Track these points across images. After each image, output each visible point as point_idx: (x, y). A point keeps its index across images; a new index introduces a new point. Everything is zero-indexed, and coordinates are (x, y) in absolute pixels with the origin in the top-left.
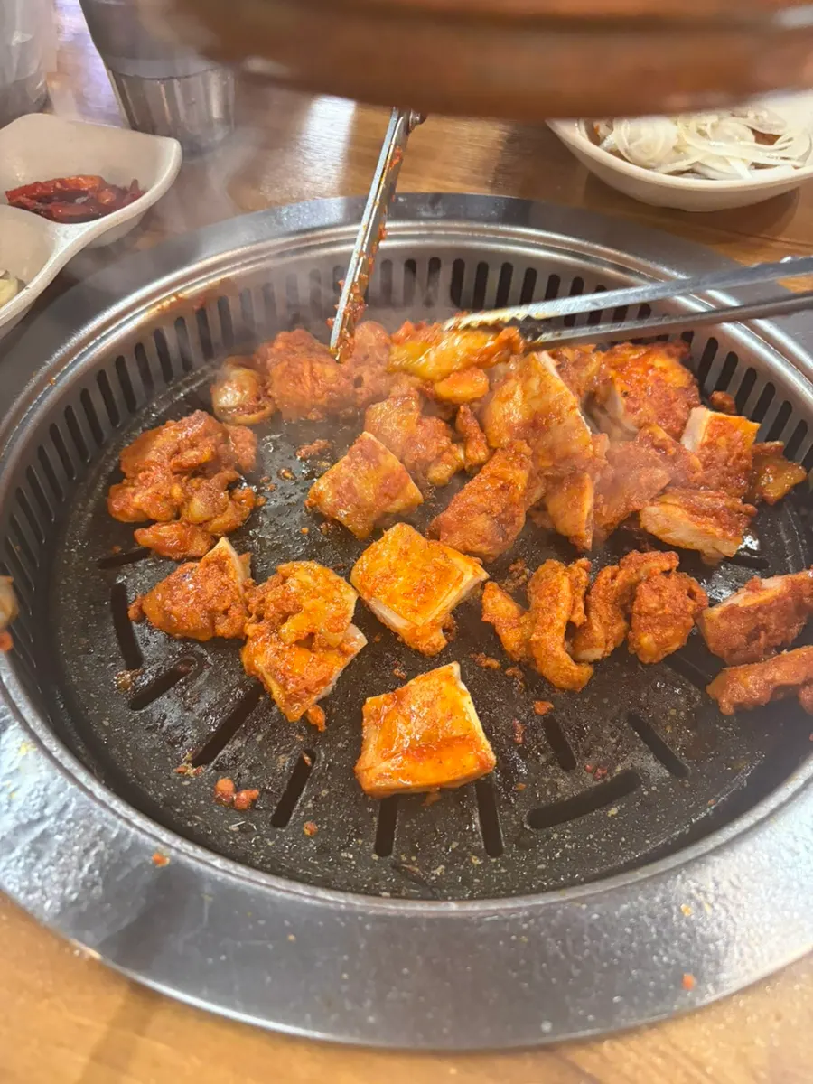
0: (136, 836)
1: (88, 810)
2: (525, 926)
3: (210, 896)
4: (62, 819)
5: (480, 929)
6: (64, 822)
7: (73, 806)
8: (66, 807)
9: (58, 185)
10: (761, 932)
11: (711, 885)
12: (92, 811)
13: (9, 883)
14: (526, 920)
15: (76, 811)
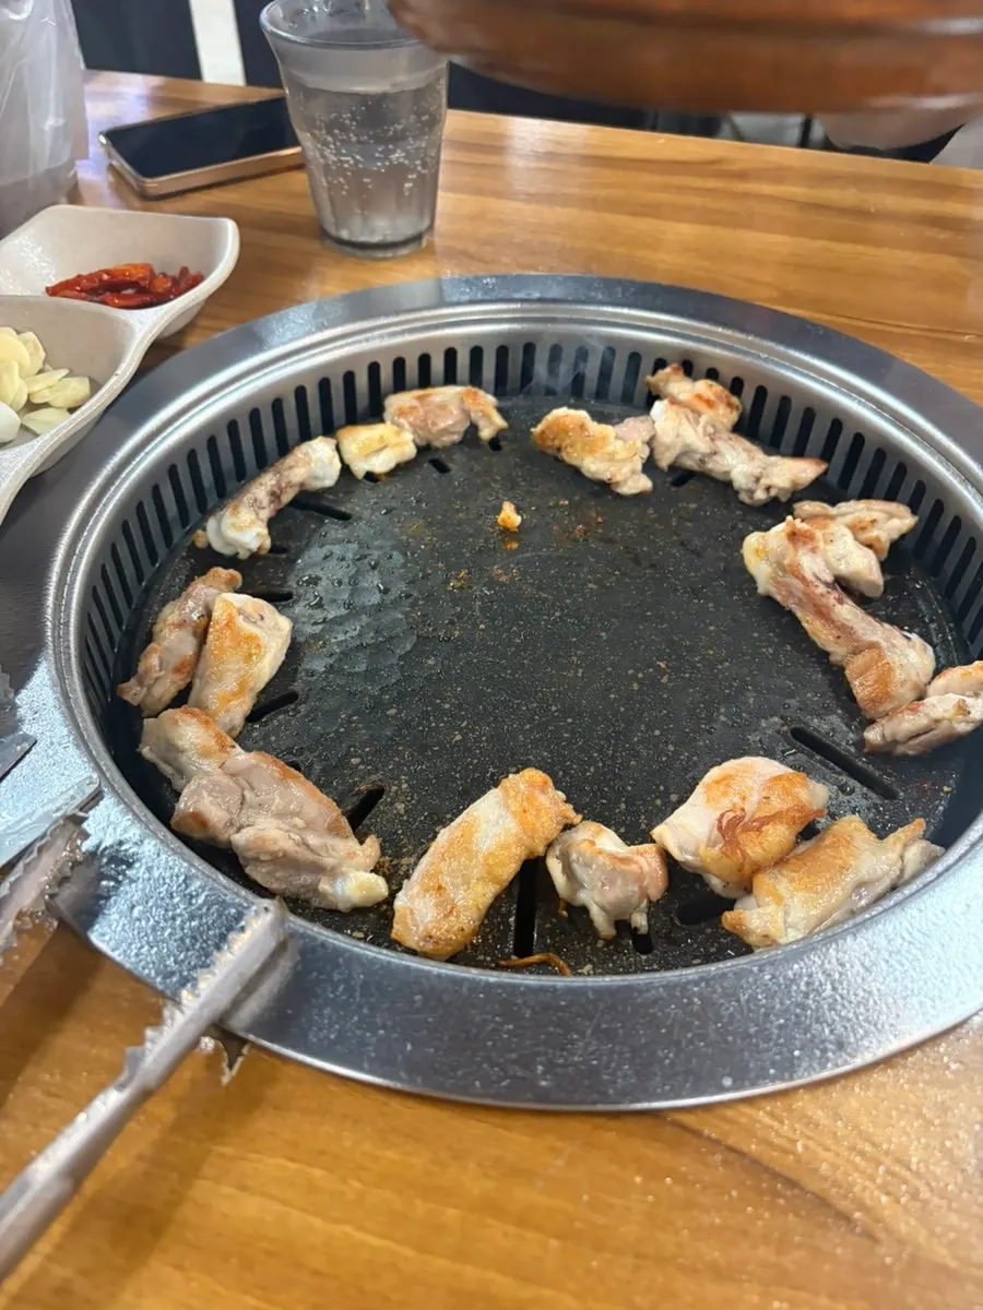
2: (696, 989)
5: (649, 995)
9: (105, 277)
11: (884, 943)
13: (144, 968)
14: (697, 983)
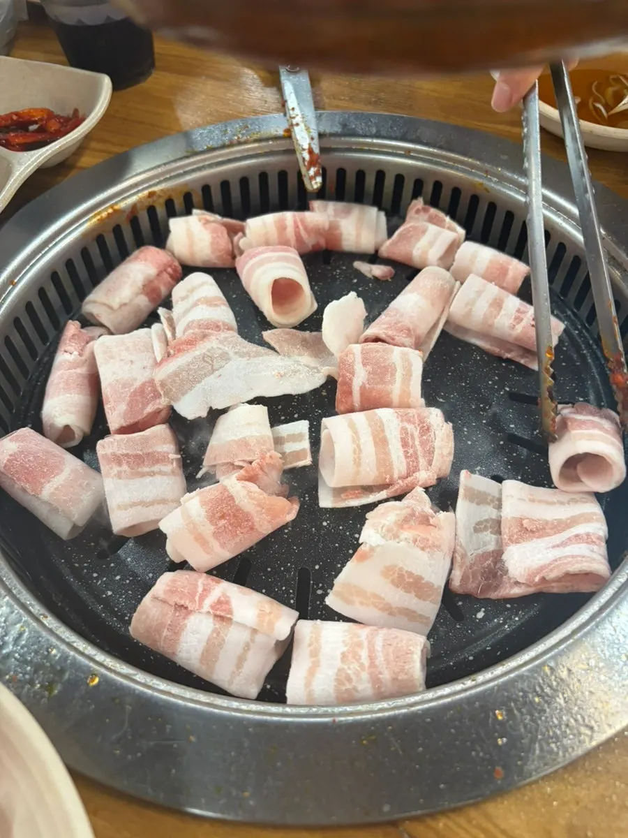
0: (74, 658)
1: (38, 638)
3: (131, 705)
4: (18, 646)
6: (19, 648)
7: (26, 634)
8: (21, 635)
9: (15, 117)
10: (558, 732)
12: (40, 639)
15: (28, 639)
